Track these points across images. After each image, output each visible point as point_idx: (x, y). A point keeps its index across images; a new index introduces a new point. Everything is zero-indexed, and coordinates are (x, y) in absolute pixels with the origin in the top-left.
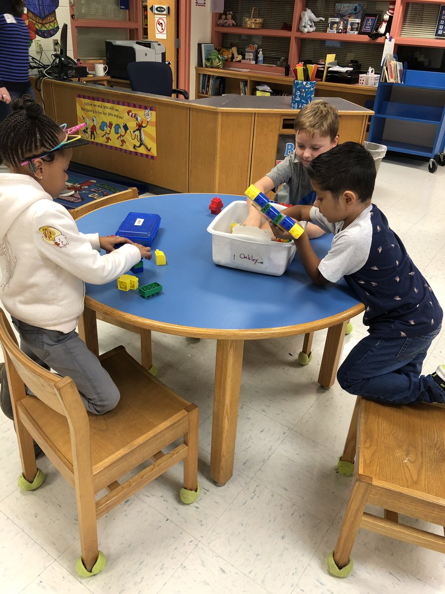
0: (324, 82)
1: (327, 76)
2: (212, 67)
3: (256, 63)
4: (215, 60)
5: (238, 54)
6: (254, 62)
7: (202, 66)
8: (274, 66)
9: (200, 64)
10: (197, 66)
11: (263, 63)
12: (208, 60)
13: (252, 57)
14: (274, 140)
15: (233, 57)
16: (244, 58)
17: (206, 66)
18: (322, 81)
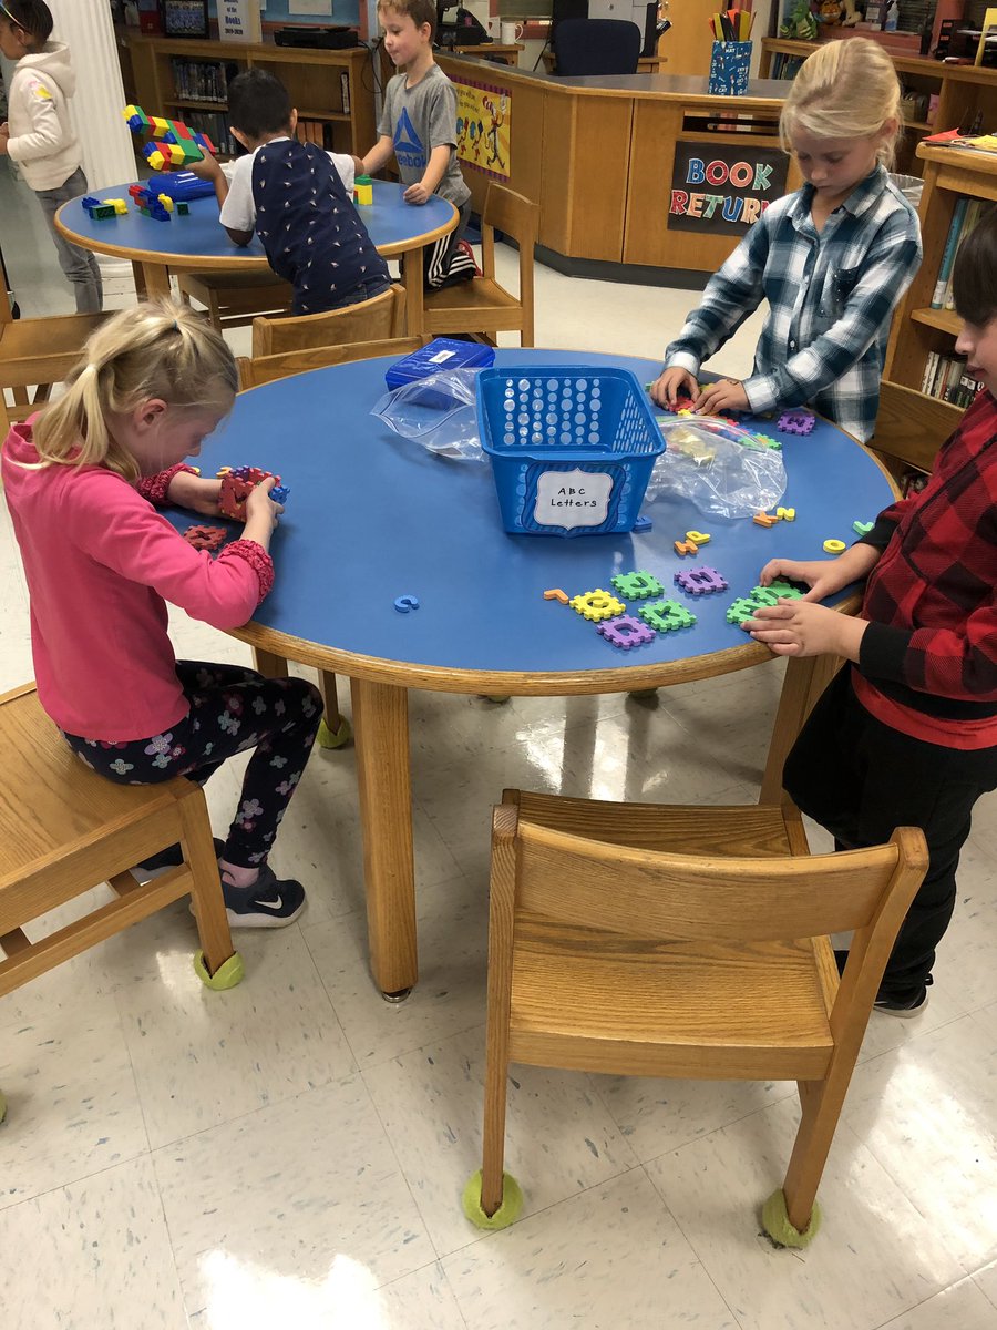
0: (976, 68)
1: (985, 54)
2: (793, 38)
3: (883, 29)
4: (800, 21)
5: (856, 10)
6: (878, 27)
7: (775, 37)
8: (912, 33)
9: (773, 32)
10: (766, 35)
11: (898, 29)
12: (788, 21)
13: (877, 17)
14: (669, 151)
15: (843, 16)
16: (863, 20)
17: (783, 37)
18: (973, 64)
